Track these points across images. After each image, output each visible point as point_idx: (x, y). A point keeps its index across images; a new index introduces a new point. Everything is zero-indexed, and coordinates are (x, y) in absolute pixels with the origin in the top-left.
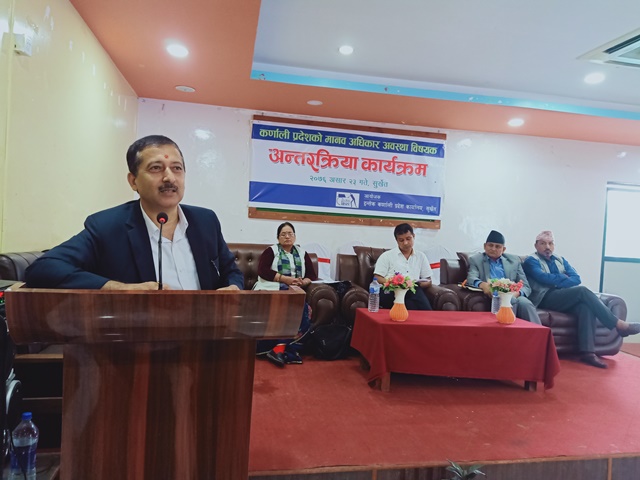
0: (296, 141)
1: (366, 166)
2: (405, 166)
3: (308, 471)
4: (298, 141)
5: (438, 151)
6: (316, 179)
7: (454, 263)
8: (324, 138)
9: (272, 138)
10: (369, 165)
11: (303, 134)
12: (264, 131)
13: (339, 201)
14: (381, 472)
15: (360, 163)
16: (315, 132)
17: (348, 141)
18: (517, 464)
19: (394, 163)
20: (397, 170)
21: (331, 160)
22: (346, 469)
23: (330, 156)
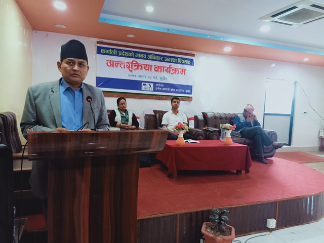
0: (120, 56)
1: (157, 69)
2: (175, 70)
3: (148, 217)
4: (122, 56)
5: (191, 62)
6: (131, 76)
7: (201, 117)
8: (135, 55)
9: (107, 54)
10: (158, 69)
11: (124, 52)
12: (103, 50)
13: (143, 87)
14: (181, 214)
15: (153, 68)
16: (130, 51)
17: (147, 56)
18: (240, 207)
19: (170, 68)
20: (171, 72)
21: (139, 66)
22: (165, 214)
23: (138, 64)
